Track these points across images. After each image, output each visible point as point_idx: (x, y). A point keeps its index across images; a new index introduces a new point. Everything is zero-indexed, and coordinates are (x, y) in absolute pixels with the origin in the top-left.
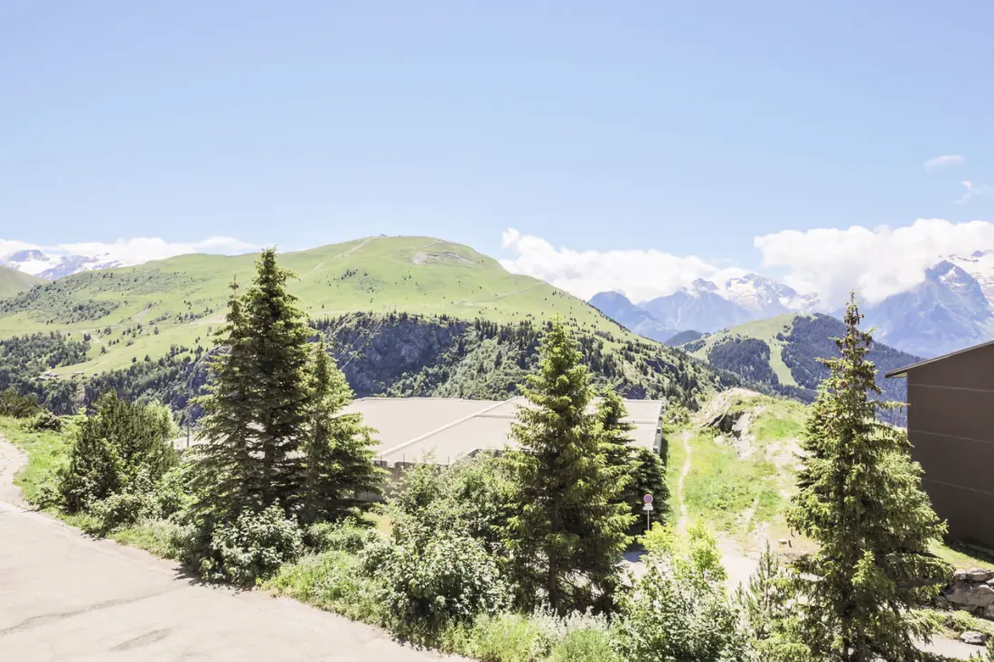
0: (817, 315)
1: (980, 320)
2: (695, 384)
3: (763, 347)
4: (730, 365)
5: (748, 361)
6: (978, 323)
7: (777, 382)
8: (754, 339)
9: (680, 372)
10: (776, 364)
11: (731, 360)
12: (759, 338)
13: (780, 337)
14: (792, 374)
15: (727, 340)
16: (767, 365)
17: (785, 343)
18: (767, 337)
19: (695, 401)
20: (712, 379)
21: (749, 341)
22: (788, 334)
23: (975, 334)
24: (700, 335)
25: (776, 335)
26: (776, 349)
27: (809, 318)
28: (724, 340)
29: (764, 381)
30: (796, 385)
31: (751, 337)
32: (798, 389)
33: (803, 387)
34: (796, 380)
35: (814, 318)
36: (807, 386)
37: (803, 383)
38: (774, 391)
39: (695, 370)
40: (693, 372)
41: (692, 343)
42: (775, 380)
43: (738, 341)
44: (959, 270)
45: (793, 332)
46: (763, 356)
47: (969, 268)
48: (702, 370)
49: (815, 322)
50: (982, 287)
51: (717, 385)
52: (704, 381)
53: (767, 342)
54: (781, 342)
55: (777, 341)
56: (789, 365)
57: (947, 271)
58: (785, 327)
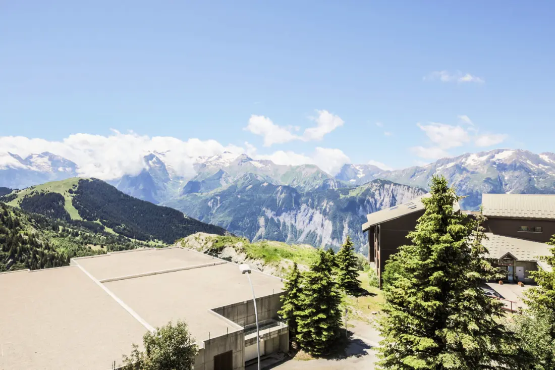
0: (92, 178)
1: (165, 182)
2: (18, 224)
3: (60, 198)
4: (37, 209)
5: (50, 207)
6: (165, 184)
7: (70, 218)
8: (54, 193)
9: (5, 217)
10: (69, 207)
11: (37, 207)
12: (57, 192)
13: (71, 191)
14: (79, 213)
15: (35, 194)
16: (63, 209)
17: (74, 195)
18: (61, 191)
19: (20, 235)
20: (30, 220)
21: (51, 194)
22: (76, 189)
23: (164, 189)
24: (11, 191)
25: (68, 190)
26: (69, 198)
27: (88, 180)
28: (32, 194)
29: (61, 219)
30: (81, 219)
31: (51, 191)
32: (83, 221)
33: (85, 220)
34: (81, 217)
35: (91, 180)
36: (88, 219)
37: (85, 218)
38: (68, 224)
39: (16, 215)
40: (15, 217)
41: (6, 196)
42: (68, 217)
43: (42, 194)
44: (157, 158)
45: (78, 189)
46: (60, 203)
47: (162, 158)
48: (22, 215)
49: (91, 182)
50: (166, 167)
51: (33, 224)
52: (24, 221)
53: (62, 194)
54: (71, 194)
55: (69, 194)
56: (77, 208)
57: (152, 159)
58: (74, 185)
